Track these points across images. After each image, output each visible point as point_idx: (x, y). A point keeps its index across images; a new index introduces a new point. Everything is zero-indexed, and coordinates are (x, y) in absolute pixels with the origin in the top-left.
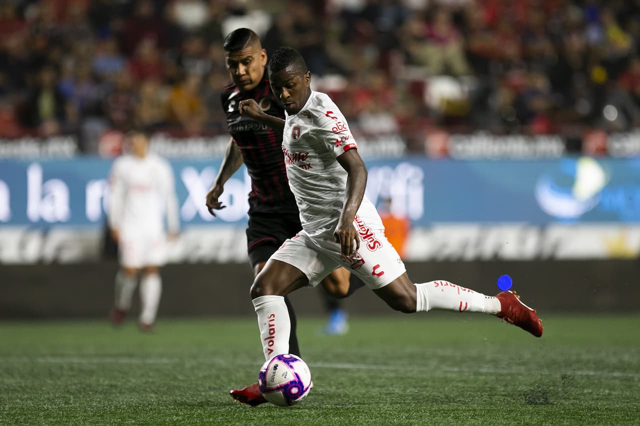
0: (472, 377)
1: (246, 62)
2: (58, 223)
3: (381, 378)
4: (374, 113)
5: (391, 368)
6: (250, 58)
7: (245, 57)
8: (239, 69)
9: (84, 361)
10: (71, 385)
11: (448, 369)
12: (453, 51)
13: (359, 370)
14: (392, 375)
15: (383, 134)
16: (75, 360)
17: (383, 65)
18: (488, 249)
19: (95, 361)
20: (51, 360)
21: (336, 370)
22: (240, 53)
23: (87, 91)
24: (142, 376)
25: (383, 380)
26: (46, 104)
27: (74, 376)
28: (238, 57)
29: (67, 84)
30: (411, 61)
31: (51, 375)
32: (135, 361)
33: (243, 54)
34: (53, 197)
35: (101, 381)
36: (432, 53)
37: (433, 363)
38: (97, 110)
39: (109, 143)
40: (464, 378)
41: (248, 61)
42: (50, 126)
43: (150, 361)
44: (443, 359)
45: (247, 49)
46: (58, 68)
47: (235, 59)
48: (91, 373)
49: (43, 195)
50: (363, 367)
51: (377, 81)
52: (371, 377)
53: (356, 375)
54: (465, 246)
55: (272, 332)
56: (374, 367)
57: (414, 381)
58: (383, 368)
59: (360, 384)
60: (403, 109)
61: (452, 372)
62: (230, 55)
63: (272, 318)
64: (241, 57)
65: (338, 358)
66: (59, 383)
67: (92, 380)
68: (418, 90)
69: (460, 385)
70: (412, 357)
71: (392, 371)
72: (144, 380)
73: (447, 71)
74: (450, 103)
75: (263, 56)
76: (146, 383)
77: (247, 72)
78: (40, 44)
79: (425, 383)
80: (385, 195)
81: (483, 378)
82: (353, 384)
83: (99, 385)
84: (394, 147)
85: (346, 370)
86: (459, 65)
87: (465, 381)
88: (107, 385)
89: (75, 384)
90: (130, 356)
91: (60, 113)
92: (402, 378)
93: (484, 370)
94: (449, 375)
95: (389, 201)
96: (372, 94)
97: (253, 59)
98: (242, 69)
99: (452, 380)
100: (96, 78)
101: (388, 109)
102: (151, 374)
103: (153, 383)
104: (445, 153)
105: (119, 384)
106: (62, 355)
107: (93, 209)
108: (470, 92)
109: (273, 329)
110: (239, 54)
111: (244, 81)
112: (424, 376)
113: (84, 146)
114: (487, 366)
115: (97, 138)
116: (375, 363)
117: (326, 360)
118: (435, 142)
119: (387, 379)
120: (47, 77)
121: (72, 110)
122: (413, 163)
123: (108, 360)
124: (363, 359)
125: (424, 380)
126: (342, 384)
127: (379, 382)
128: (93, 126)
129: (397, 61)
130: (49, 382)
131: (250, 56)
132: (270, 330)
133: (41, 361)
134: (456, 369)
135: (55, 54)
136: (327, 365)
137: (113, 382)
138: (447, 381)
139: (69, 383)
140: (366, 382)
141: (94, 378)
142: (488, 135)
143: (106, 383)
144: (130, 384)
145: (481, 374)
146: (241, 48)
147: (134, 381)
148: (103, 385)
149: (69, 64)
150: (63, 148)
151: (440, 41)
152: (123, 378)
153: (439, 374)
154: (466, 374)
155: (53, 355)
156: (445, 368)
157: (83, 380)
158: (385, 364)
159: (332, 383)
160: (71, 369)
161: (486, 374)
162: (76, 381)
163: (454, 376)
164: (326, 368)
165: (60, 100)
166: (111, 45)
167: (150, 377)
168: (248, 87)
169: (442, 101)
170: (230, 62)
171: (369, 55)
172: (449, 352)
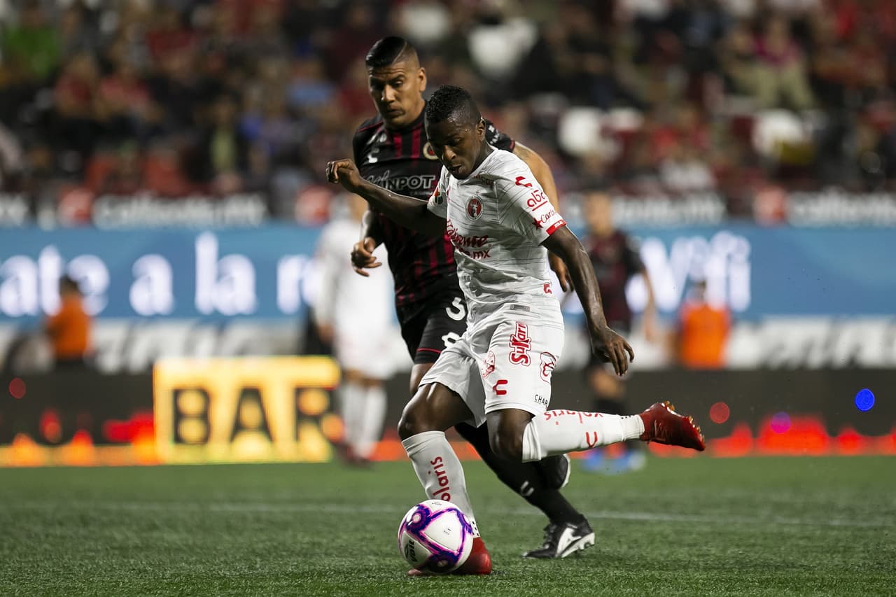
0: (818, 533)
1: (395, 84)
2: (240, 317)
3: (691, 533)
4: (681, 161)
5: (706, 519)
6: (402, 79)
7: (395, 75)
8: (385, 93)
9: (276, 509)
10: (257, 542)
11: (786, 521)
12: (793, 74)
13: (660, 522)
14: (706, 529)
15: (694, 191)
16: (263, 508)
17: (694, 95)
18: (841, 354)
19: (291, 509)
20: (230, 508)
21: (627, 523)
22: (390, 69)
23: (279, 131)
24: (357, 530)
25: (694, 536)
26: (223, 149)
27: (261, 530)
28: (384, 75)
29: (251, 120)
30: (732, 88)
31: (229, 528)
32: (347, 509)
33: (393, 71)
34: (231, 280)
35: (299, 537)
36: (763, 78)
37: (764, 512)
38: (293, 158)
39: (309, 204)
40: (807, 533)
41: (399, 82)
42: (228, 180)
43: (367, 509)
44: (779, 507)
45: (398, 64)
46: (238, 99)
47: (381, 78)
48: (285, 526)
49: (220, 276)
50: (666, 518)
51: (685, 117)
52: (677, 532)
53: (657, 529)
54: (808, 348)
55: (443, 481)
56: (681, 518)
57: (736, 538)
58: (695, 519)
59: (661, 541)
60: (721, 156)
61: (791, 525)
62: (374, 73)
63: (439, 463)
64: (389, 75)
65: (631, 505)
66: (240, 540)
67: (287, 537)
68: (743, 129)
69: (802, 543)
70: (733, 503)
71: (708, 524)
72: (359, 536)
73: (785, 103)
74: (787, 147)
75: (421, 77)
76: (363, 539)
77: (398, 98)
78: (215, 64)
79: (752, 541)
80: (696, 276)
81: (834, 533)
82: (652, 542)
83: (295, 543)
84: (710, 209)
85: (643, 523)
86: (801, 94)
87: (809, 538)
88: (308, 543)
89: (263, 542)
90: (340, 501)
91: (242, 163)
92: (720, 534)
93: (836, 523)
94: (786, 530)
95: (703, 284)
96: (678, 134)
97: (406, 79)
98: (390, 93)
99: (791, 537)
100: (293, 113)
101: (702, 155)
102: (369, 527)
103: (373, 539)
104: (781, 216)
105: (325, 541)
106: (245, 501)
107: (287, 297)
108: (816, 132)
109: (445, 478)
110: (385, 71)
111: (394, 110)
112: (752, 531)
113: (276, 208)
114: (841, 517)
115: (294, 196)
116: (682, 513)
117: (614, 509)
118: (767, 202)
119: (699, 534)
120: (223, 111)
121: (259, 158)
122: (736, 232)
123: (310, 508)
124: (666, 506)
125: (751, 536)
126: (636, 541)
127: (688, 539)
128: (289, 180)
129: (713, 88)
130: (227, 537)
131: (401, 76)
132: (440, 480)
133: (215, 508)
134: (796, 521)
135: (234, 79)
136: (616, 515)
137: (316, 539)
138: (783, 537)
139: (255, 539)
140: (670, 539)
141: (290, 533)
142: (840, 193)
143: (307, 539)
144: (339, 541)
145: (833, 528)
146: (390, 63)
147: (345, 537)
148: (301, 543)
149: (254, 94)
150: (247, 210)
151: (775, 60)
152: (330, 532)
153: (772, 528)
154: (811, 528)
155: (233, 501)
156: (780, 519)
157: (274, 536)
158: (696, 513)
159: (622, 540)
160: (258, 520)
161: (839, 528)
162: (264, 537)
163: (793, 531)
164: (613, 520)
165: (242, 143)
166: (312, 66)
167: (366, 531)
168: (399, 119)
169: (777, 144)
170: (374, 82)
171: (675, 80)
172: (785, 497)
